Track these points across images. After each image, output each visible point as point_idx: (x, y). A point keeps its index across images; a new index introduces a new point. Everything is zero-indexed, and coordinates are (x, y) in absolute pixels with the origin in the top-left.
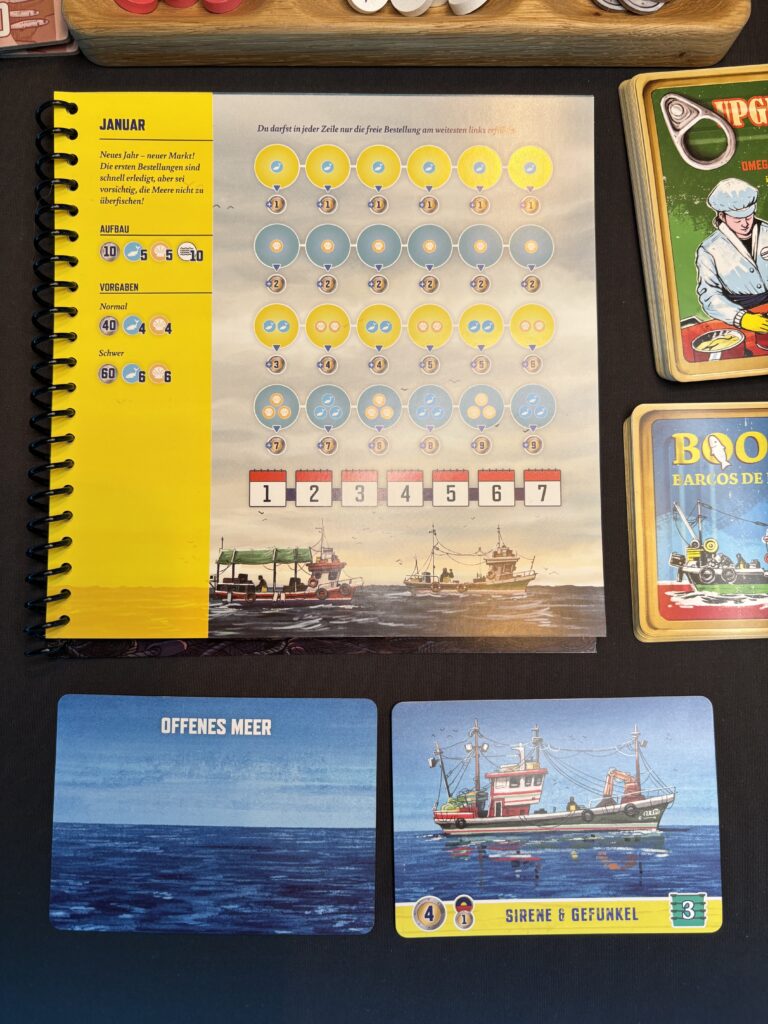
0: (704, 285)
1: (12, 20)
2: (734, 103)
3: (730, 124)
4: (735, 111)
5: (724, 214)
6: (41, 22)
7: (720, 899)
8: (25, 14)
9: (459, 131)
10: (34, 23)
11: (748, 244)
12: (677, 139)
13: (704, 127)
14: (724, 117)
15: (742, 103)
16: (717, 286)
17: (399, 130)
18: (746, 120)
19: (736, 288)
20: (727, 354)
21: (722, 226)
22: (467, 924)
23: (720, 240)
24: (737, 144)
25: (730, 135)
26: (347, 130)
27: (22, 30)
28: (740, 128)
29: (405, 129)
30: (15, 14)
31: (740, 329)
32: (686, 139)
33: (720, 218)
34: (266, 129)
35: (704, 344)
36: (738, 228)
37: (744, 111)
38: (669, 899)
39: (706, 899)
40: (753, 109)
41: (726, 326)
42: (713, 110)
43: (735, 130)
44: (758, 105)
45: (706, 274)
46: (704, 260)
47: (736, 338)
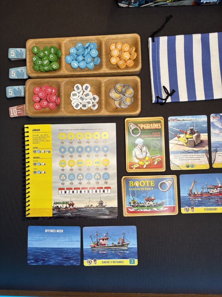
0: (133, 156)
1: (17, 112)
2: (141, 125)
4: (141, 126)
5: (138, 144)
6: (22, 112)
7: (137, 260)
8: (19, 111)
9: (93, 129)
10: (21, 112)
11: (141, 150)
12: (131, 131)
13: (136, 129)
14: (139, 127)
15: (143, 125)
16: (135, 156)
17: (83, 130)
18: (143, 128)
19: (138, 157)
20: (136, 168)
21: (137, 146)
22: (96, 264)
23: (136, 149)
24: (141, 132)
25: (140, 130)
26: (74, 130)
27: (19, 113)
29: (84, 129)
30: (18, 111)
31: (138, 164)
32: (132, 131)
33: (137, 145)
34: (60, 130)
35: (132, 166)
36: (140, 147)
37: (143, 126)
38: (129, 260)
39: (135, 260)
40: (145, 126)
41: (136, 163)
42: (137, 126)
43: (141, 130)
44: (146, 125)
45: (134, 154)
46: (133, 152)
47: (138, 166)
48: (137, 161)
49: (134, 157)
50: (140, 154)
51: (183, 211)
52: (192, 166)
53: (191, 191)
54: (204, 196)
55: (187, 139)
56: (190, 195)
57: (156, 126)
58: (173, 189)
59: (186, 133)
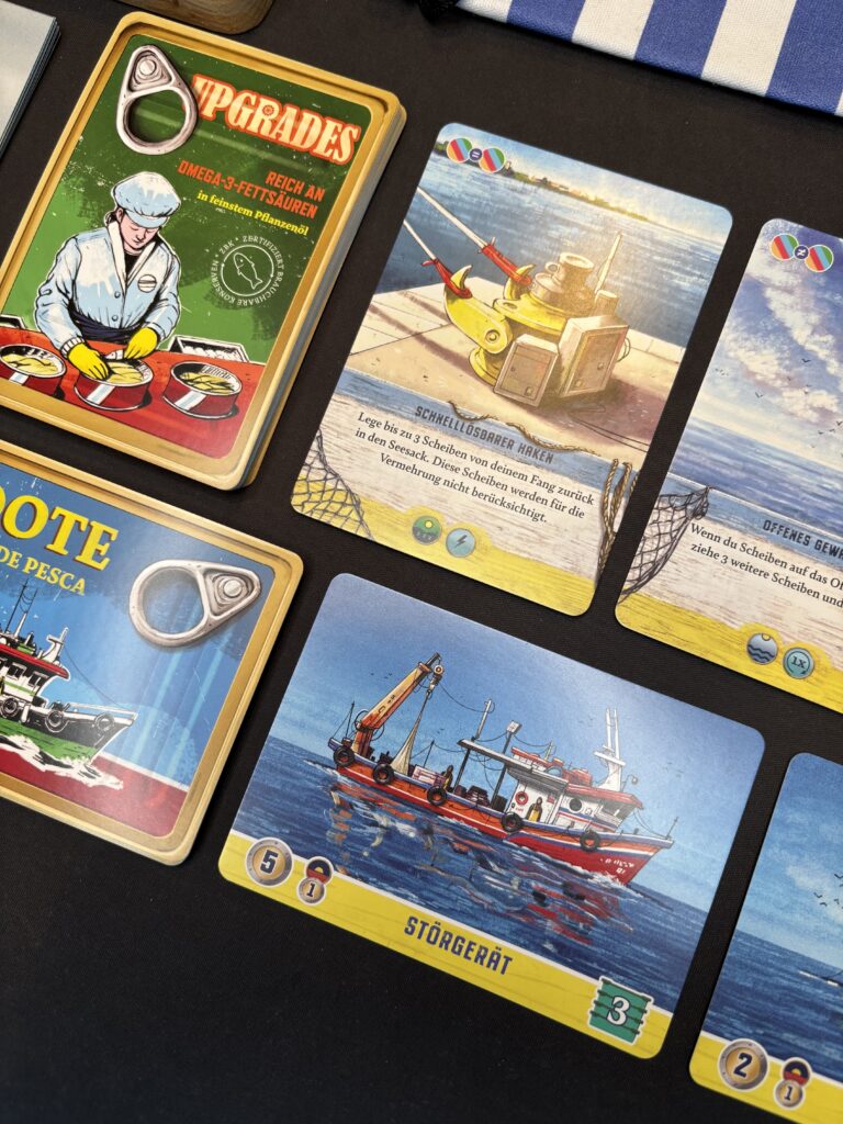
0: (51, 285)
2: (219, 87)
3: (198, 111)
4: (215, 97)
5: (124, 212)
11: (130, 260)
12: (125, 98)
13: (167, 102)
14: (196, 99)
15: (229, 92)
16: (65, 295)
18: (221, 114)
19: (86, 307)
20: (34, 383)
21: (114, 226)
23: (101, 241)
24: (191, 136)
25: (189, 123)
28: (207, 119)
32: (136, 103)
33: (117, 214)
35: (13, 357)
36: (130, 237)
37: (225, 102)
40: (238, 104)
41: (50, 347)
42: (188, 83)
43: (199, 119)
44: (247, 102)
45: (62, 274)
46: (69, 255)
47: (55, 368)
48: (61, 330)
49: (57, 297)
50: (111, 291)
51: (238, 861)
52: (460, 545)
53: (367, 729)
54: (455, 816)
55: (515, 327)
56: (343, 756)
57: (317, 134)
58: (235, 651)
59: (522, 286)
